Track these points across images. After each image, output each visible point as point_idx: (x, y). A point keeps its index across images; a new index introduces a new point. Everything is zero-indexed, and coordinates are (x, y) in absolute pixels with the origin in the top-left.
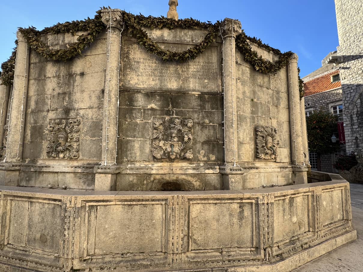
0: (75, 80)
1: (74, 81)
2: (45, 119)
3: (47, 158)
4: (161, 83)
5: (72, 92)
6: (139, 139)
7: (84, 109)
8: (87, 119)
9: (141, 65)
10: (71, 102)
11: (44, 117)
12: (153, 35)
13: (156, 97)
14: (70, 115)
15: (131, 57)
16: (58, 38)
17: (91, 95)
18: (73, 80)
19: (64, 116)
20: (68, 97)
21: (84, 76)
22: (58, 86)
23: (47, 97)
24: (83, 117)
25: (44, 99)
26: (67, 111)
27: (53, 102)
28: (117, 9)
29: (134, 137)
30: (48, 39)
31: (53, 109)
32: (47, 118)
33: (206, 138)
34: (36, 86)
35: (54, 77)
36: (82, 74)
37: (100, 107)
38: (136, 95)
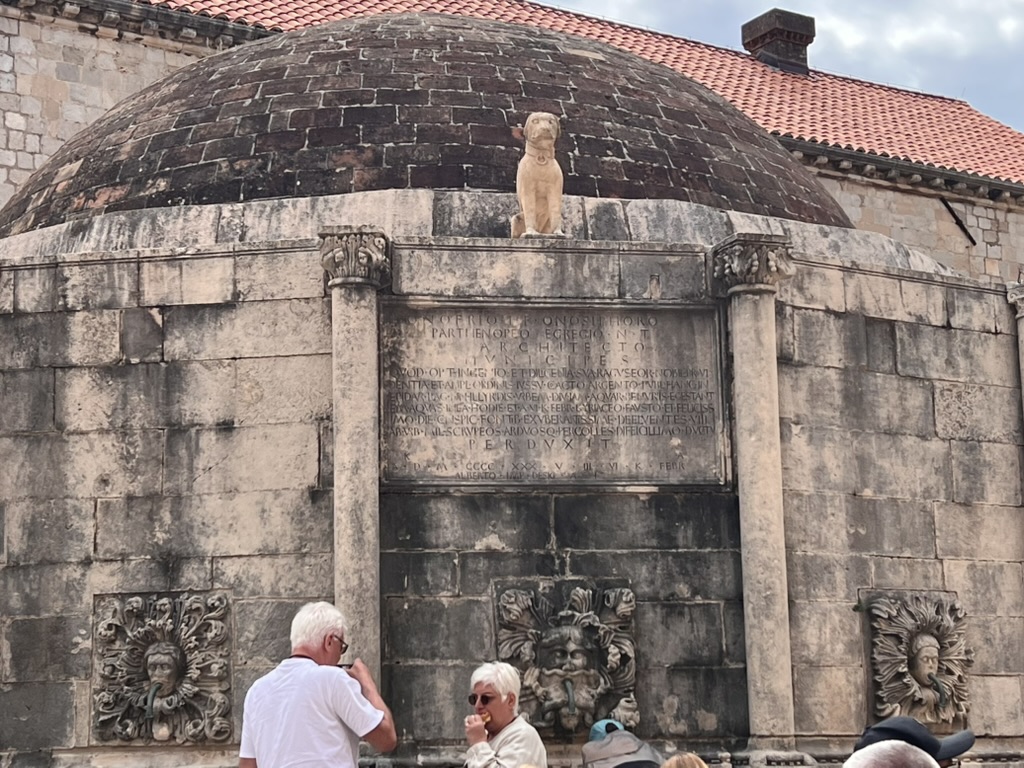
0: (198, 449)
1: (195, 451)
2: (72, 593)
3: (94, 743)
4: (517, 457)
5: (185, 494)
6: (450, 663)
7: (240, 556)
8: (253, 593)
9: (445, 393)
10: (183, 529)
11: (69, 586)
12: (483, 282)
13: (502, 510)
14: (183, 580)
15: (407, 365)
16: (111, 277)
17: (267, 507)
18: (188, 448)
19: (158, 584)
20: (171, 512)
21: (235, 433)
22: (125, 469)
23: (77, 511)
24: (236, 587)
25: (65, 516)
26: (169, 563)
27: (108, 530)
28: (372, 227)
29: (434, 656)
30: (67, 280)
31: (108, 556)
32: (83, 589)
33: (681, 653)
34: (23, 465)
35: (102, 431)
36: (226, 427)
37: (304, 550)
38: (432, 504)
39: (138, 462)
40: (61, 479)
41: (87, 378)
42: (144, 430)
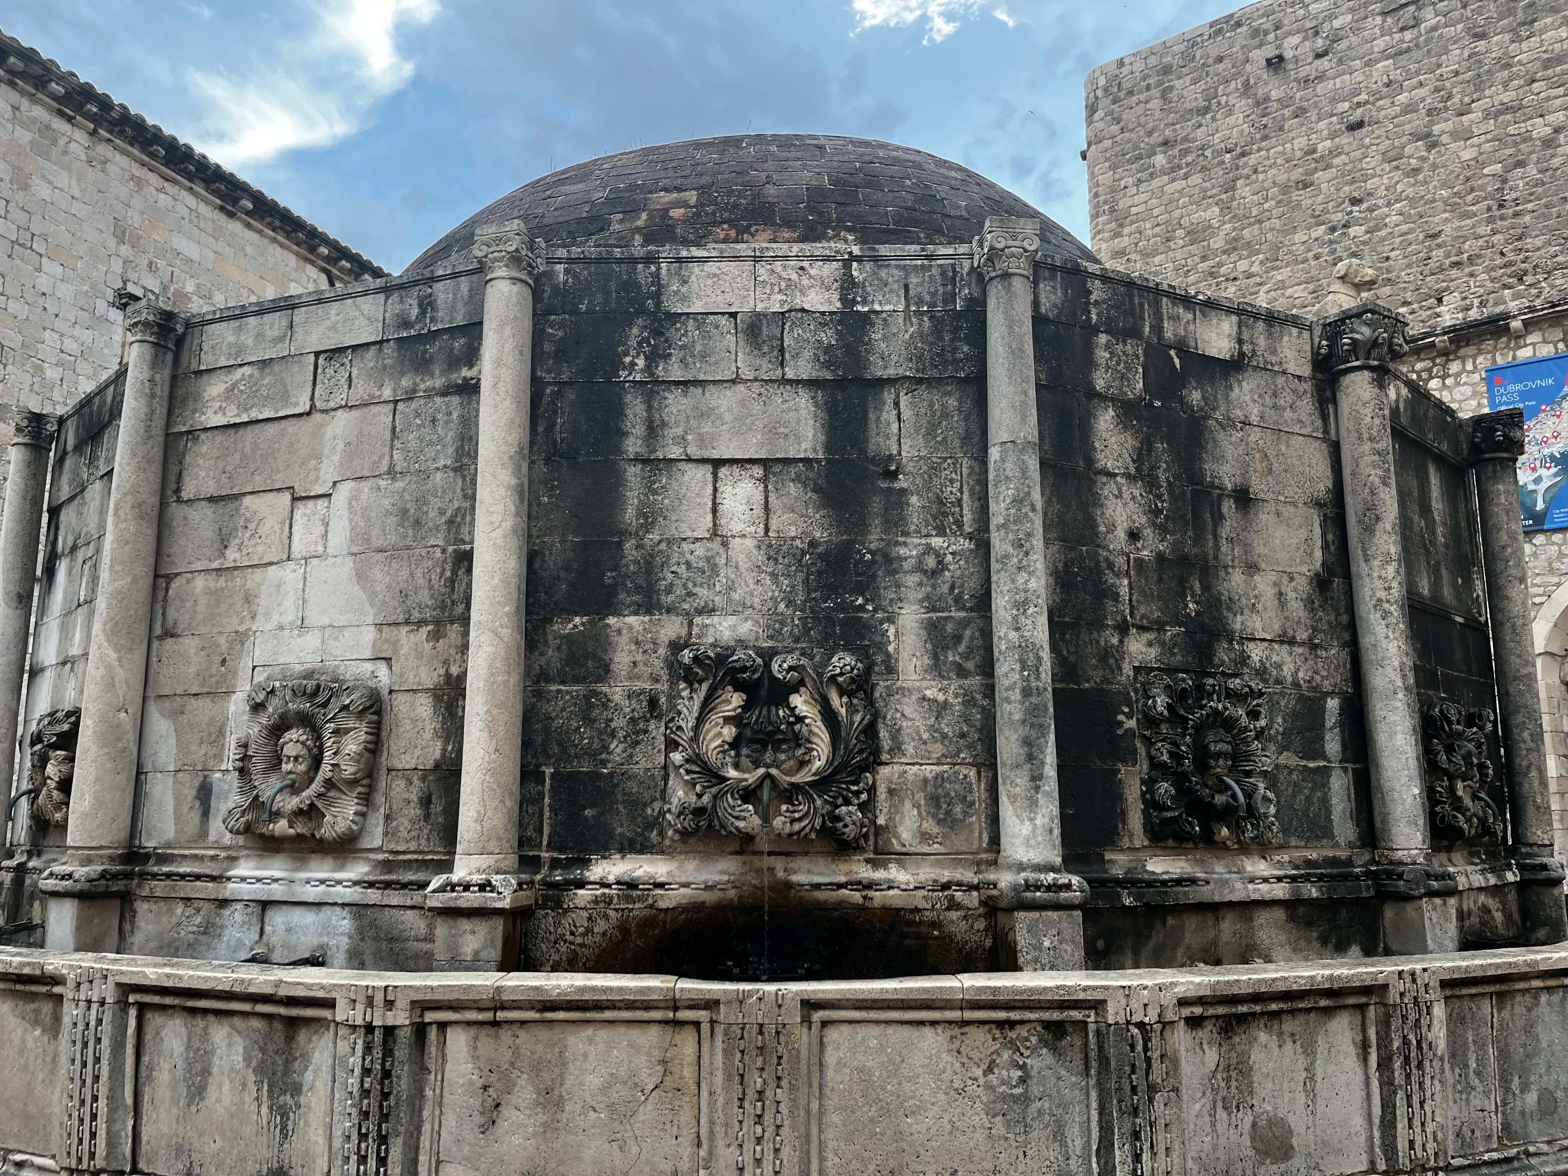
39: (1167, 518)
40: (1093, 525)
41: (1111, 413)
42: (1169, 484)
